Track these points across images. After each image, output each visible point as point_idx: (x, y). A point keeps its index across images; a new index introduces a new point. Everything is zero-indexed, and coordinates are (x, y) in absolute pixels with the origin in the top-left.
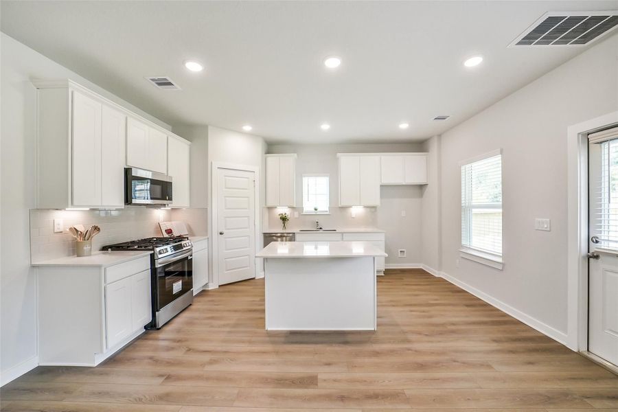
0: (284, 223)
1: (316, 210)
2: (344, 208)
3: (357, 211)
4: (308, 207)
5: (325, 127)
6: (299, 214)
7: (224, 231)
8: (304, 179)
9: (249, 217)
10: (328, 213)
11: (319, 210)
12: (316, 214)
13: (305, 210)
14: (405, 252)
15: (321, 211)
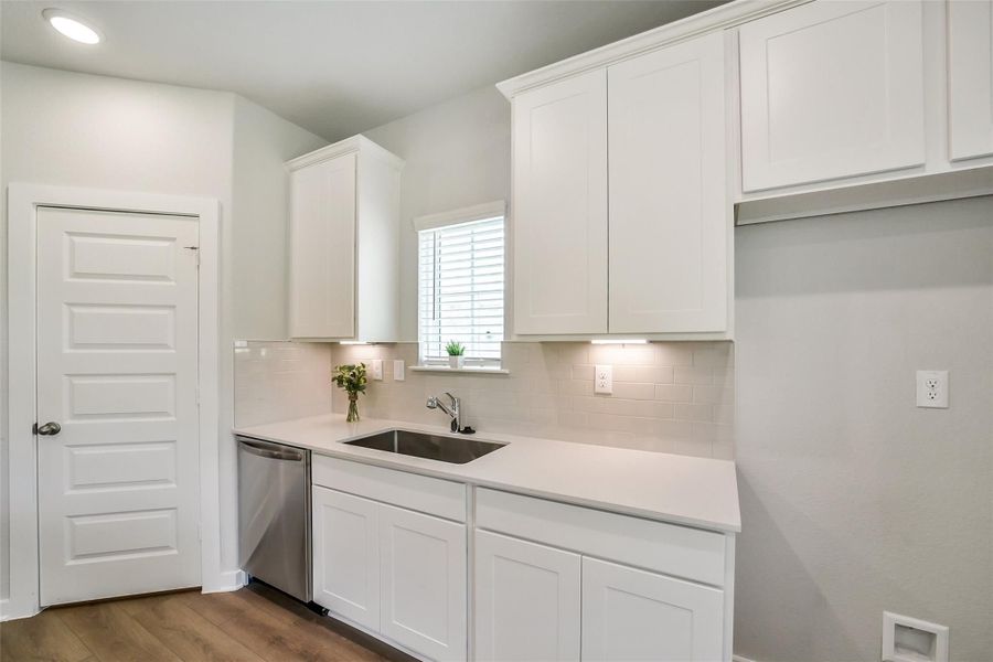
0: (353, 399)
1: (454, 352)
2: (563, 349)
4: (431, 350)
6: (406, 367)
7: (65, 422)
8: (421, 233)
9: (174, 374)
10: (496, 368)
11: (466, 354)
12: (455, 372)
13: (423, 354)
14: (941, 644)
15: (476, 361)
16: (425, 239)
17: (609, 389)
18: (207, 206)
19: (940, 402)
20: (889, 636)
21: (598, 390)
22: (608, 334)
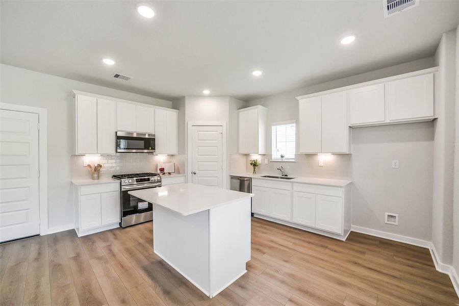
0: (254, 168)
1: (282, 157)
2: (310, 156)
3: (325, 159)
4: (276, 156)
5: (257, 73)
6: (268, 160)
7: (197, 172)
8: (272, 127)
9: (217, 162)
10: (294, 161)
11: (285, 157)
12: (282, 161)
13: (273, 157)
14: (397, 218)
15: (288, 159)
16: (273, 128)
17: (322, 165)
18: (224, 123)
19: (397, 167)
20: (386, 217)
21: (320, 165)
22: (321, 153)
